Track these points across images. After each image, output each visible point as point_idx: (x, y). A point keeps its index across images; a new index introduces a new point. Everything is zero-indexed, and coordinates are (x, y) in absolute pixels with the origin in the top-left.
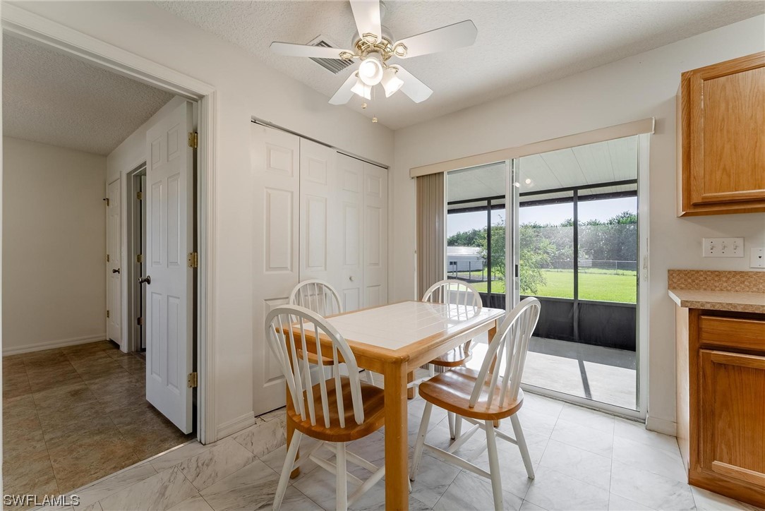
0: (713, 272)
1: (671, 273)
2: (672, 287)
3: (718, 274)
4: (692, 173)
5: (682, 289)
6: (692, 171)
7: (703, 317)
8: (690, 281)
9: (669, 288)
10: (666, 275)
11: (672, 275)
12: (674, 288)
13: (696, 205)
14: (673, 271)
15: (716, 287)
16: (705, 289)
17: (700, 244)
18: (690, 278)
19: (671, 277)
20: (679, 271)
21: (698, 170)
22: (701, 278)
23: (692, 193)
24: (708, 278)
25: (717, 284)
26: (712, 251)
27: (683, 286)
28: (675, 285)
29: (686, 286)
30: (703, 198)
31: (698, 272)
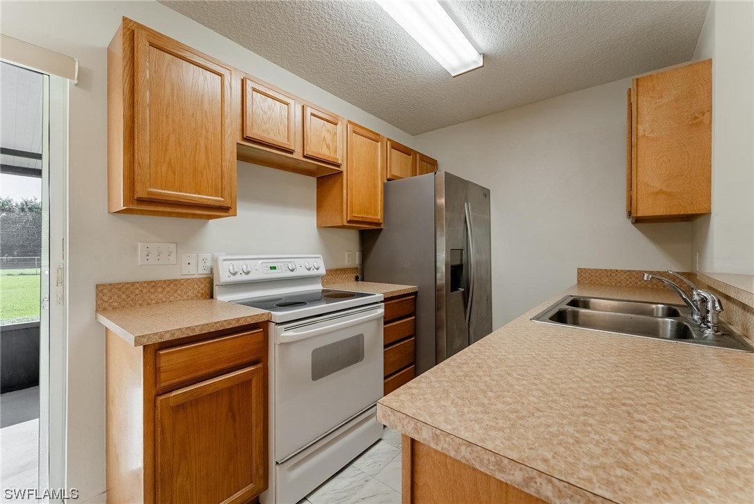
0: (149, 283)
1: (100, 289)
2: (101, 308)
3: (154, 285)
4: (136, 157)
5: (114, 308)
6: (136, 154)
7: (161, 352)
8: (124, 296)
9: (97, 311)
10: (92, 292)
11: (102, 291)
12: (105, 309)
13: (141, 201)
14: (104, 285)
15: (152, 300)
16: (141, 305)
17: (135, 249)
18: (123, 293)
19: (101, 294)
20: (111, 284)
21: (143, 155)
22: (137, 292)
23: (136, 184)
24: (145, 291)
25: (153, 297)
26: (148, 258)
27: (116, 304)
28: (106, 305)
29: (120, 303)
30: (149, 193)
31: (133, 284)
